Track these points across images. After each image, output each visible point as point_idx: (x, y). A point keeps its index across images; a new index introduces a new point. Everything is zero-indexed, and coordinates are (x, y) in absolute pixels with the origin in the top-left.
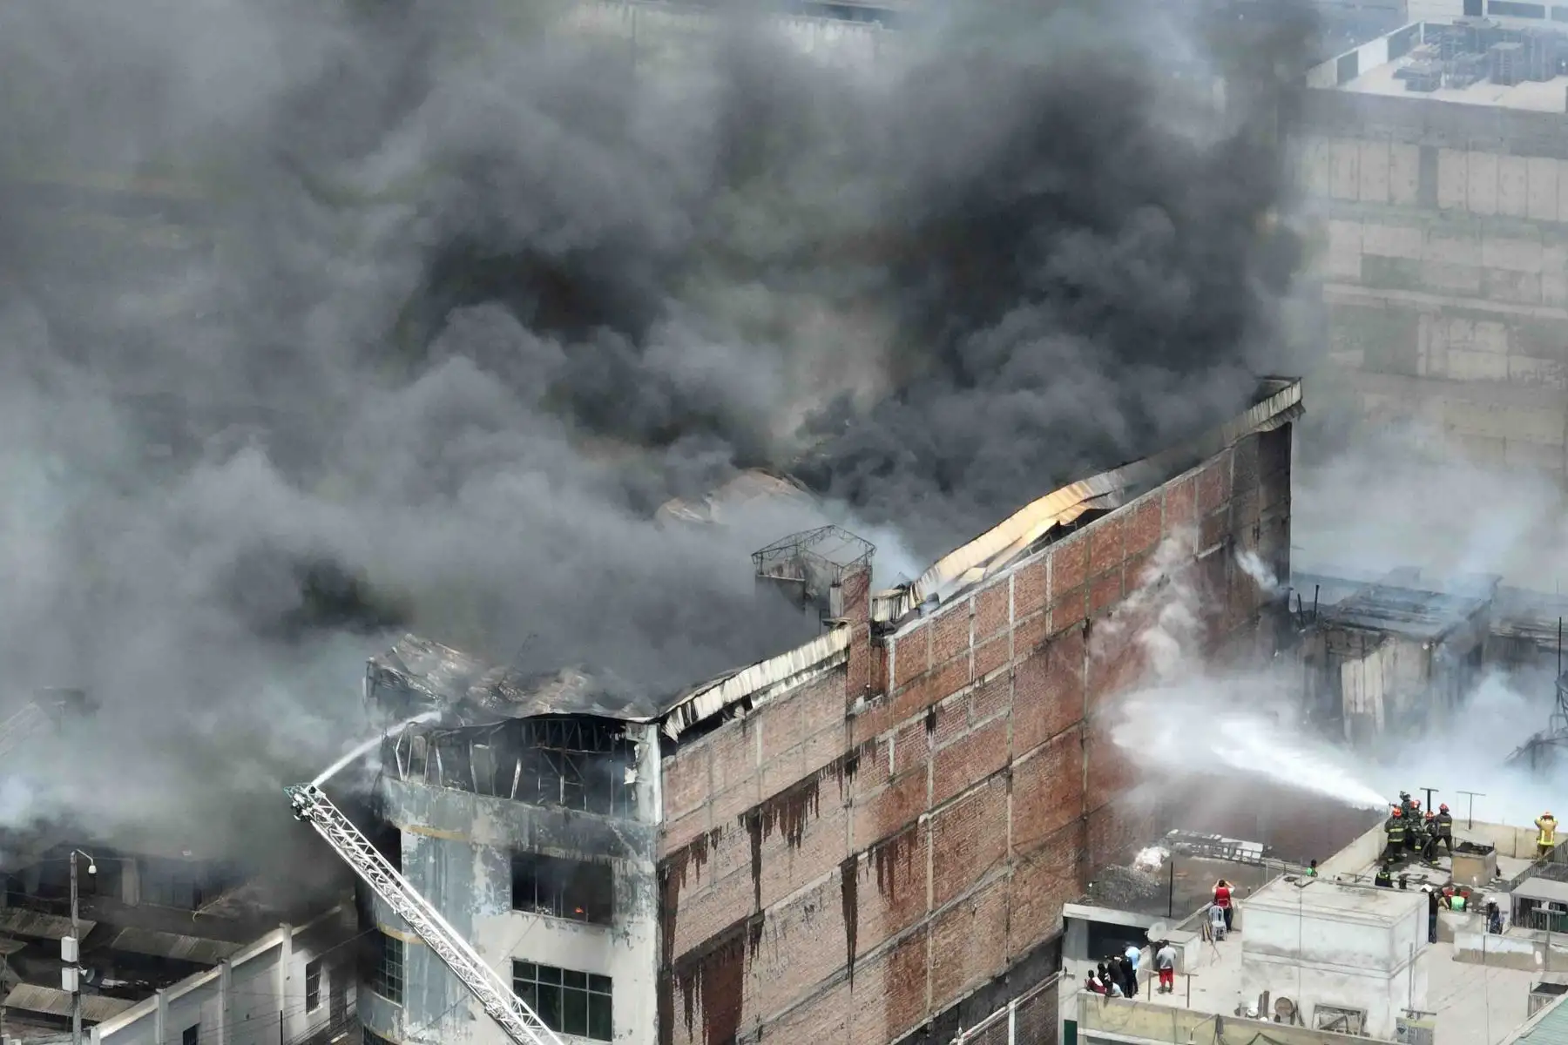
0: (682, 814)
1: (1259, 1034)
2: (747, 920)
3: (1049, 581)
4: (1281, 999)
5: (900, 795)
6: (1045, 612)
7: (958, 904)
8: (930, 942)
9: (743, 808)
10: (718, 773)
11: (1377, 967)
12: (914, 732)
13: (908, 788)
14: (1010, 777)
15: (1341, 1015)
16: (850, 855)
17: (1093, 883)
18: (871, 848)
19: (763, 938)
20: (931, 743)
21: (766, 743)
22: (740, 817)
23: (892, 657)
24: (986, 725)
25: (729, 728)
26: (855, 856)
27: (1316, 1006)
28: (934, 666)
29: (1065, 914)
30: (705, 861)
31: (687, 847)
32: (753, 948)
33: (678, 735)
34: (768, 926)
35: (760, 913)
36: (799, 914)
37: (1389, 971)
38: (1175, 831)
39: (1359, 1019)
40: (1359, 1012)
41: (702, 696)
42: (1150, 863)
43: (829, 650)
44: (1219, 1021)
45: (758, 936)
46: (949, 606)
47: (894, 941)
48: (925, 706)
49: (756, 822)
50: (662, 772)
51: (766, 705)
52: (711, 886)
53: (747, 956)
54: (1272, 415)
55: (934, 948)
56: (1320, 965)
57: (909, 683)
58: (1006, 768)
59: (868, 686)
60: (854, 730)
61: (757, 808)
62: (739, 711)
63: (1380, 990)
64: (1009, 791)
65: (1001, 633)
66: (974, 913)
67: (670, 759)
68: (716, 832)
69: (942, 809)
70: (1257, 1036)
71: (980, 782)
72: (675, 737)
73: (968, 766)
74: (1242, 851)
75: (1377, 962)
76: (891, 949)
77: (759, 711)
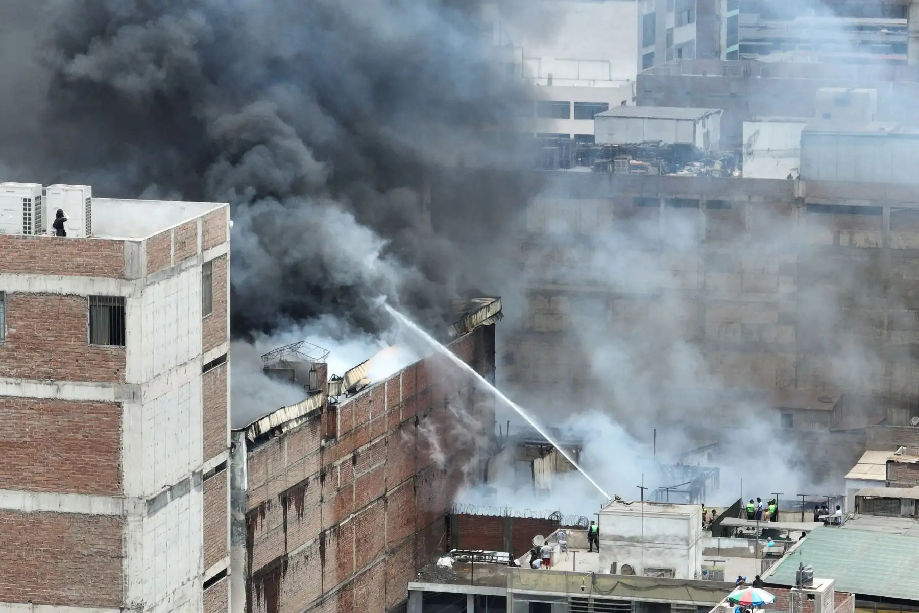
0: (256, 487)
1: (618, 582)
2: (281, 558)
3: (401, 389)
4: (625, 566)
5: (342, 499)
6: (400, 408)
7: (366, 571)
8: (355, 591)
9: (280, 491)
10: (270, 467)
11: (681, 543)
12: (347, 464)
13: (345, 496)
14: (386, 502)
15: (659, 573)
16: (323, 530)
17: (421, 573)
18: (330, 529)
19: (288, 570)
20: (355, 472)
21: (289, 454)
22: (279, 495)
23: (339, 416)
24: (376, 468)
25: (274, 441)
26: (325, 531)
27: (645, 569)
28: (356, 428)
29: (409, 589)
30: (265, 518)
31: (257, 508)
32: (284, 574)
33: (254, 439)
34: (290, 563)
35: (287, 555)
36: (302, 560)
37: (688, 545)
38: (455, 550)
39: (671, 574)
40: (671, 570)
41: (263, 420)
42: (446, 565)
43: (314, 406)
44: (594, 576)
45: (286, 569)
46: (361, 394)
47: (340, 586)
48: (352, 451)
49: (285, 499)
50: (247, 460)
51: (289, 432)
52: (267, 533)
53: (282, 579)
54: (488, 317)
55: (357, 595)
56: (648, 545)
57: (346, 434)
58: (384, 495)
59: (326, 434)
60: (324, 456)
61: (286, 491)
62: (277, 432)
63: (683, 556)
64: (386, 510)
65: (382, 415)
66: (372, 578)
67: (251, 454)
68: (269, 501)
69: (359, 513)
70: (617, 583)
71: (374, 501)
72: (253, 440)
73: (369, 491)
74: (497, 557)
75: (682, 540)
76: (339, 590)
77: (286, 435)
